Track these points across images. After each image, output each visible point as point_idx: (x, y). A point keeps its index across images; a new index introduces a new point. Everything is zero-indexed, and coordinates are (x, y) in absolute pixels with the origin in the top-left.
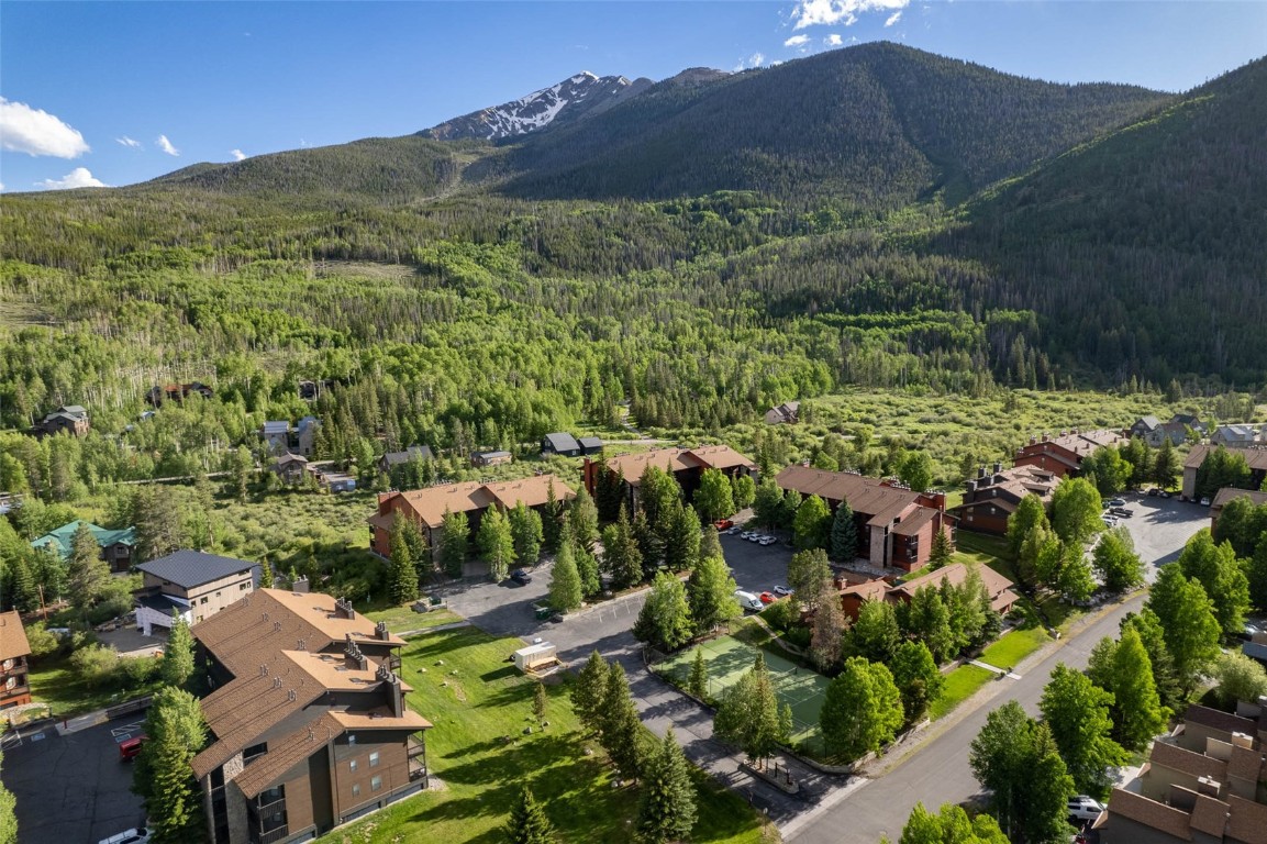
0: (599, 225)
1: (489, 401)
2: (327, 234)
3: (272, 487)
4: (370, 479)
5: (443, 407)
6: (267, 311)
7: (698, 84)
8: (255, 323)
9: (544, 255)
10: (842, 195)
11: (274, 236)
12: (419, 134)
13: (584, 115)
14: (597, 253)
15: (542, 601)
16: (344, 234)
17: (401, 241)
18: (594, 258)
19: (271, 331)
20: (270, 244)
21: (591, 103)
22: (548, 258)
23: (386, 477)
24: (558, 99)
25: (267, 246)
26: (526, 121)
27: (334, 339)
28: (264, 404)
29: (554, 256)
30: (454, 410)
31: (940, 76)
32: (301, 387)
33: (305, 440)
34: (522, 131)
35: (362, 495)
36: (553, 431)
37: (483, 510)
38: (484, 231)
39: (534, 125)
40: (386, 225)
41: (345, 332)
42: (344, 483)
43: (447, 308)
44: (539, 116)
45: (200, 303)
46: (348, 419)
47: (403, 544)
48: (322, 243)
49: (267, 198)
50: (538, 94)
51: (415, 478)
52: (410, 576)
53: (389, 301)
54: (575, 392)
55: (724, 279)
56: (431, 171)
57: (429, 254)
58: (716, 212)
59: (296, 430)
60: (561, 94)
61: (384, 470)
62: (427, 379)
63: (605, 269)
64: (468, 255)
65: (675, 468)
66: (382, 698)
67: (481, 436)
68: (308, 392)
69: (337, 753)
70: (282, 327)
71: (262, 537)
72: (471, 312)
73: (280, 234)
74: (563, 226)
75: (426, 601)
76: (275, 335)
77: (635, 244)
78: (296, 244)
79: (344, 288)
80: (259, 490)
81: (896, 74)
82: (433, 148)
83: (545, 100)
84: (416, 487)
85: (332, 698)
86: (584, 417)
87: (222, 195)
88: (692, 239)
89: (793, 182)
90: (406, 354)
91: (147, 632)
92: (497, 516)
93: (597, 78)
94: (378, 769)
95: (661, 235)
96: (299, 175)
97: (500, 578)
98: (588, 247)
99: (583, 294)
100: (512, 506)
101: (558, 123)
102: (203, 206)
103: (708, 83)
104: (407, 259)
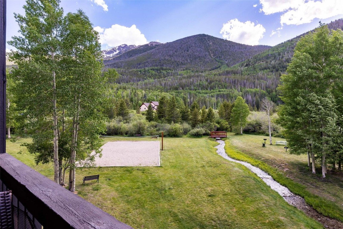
21: (126, 51)
24: (117, 50)
26: (108, 55)
39: (110, 56)
60: (118, 49)
83: (114, 50)
93: (128, 45)
101: (116, 55)
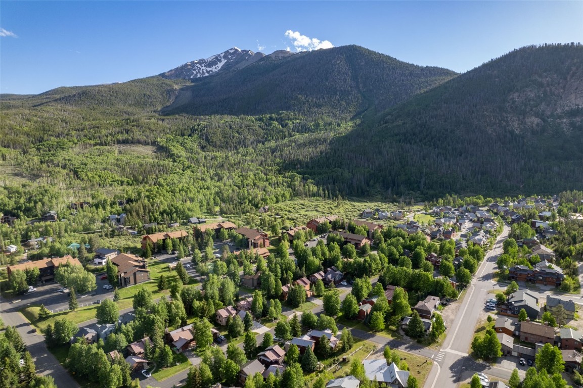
0: (231, 127)
1: (175, 208)
2: (122, 133)
3: (115, 234)
4: (141, 231)
5: (161, 210)
6: (103, 172)
7: (280, 58)
8: (100, 176)
9: (207, 142)
10: (328, 114)
11: (101, 133)
12: (160, 75)
13: (233, 68)
14: (228, 141)
15: (176, 257)
16: (129, 132)
17: (152, 135)
18: (227, 142)
19: (105, 180)
20: (100, 138)
21: (237, 62)
22: (209, 142)
23: (145, 231)
24: (223, 59)
25: (98, 139)
26: (209, 69)
27: (127, 182)
28: (108, 208)
29: (211, 142)
30: (165, 211)
31: (373, 61)
32: (119, 202)
33: (122, 221)
34: (207, 74)
35: (139, 236)
36: (192, 217)
37: (166, 239)
38: (185, 130)
39: (212, 71)
40: (145, 127)
41: (131, 179)
42: (134, 233)
43: (168, 168)
44: (214, 67)
45: (78, 168)
46: (134, 214)
47: (148, 246)
48: (121, 137)
49: (94, 110)
50: (214, 57)
51: (152, 231)
52: (150, 252)
53: (147, 165)
54: (204, 203)
55: (273, 153)
56: (165, 96)
57: (163, 141)
58: (277, 122)
59: (119, 217)
61: (144, 229)
62: (157, 200)
63: (231, 147)
64: (178, 142)
65: (215, 228)
66: (143, 267)
67: (172, 219)
68: (121, 204)
69: (137, 273)
70: (109, 178)
71: (116, 246)
72: (176, 170)
73: (104, 132)
74: (216, 128)
75: (153, 258)
76: (107, 181)
77: (244, 136)
78: (110, 138)
79: (130, 159)
80: (112, 235)
81: (357, 60)
82: (166, 84)
83: (217, 59)
84: (153, 233)
85: (136, 266)
86: (206, 211)
87: (74, 108)
88: (265, 134)
89: (310, 108)
90: (152, 191)
91: (97, 263)
92: (169, 240)
93: (240, 50)
94: (143, 276)
95: (254, 133)
96: (108, 98)
97: (169, 253)
98: (225, 137)
99: (219, 160)
100: (172, 238)
101: (222, 71)
102: (66, 114)
103: (284, 58)
104: (154, 143)
